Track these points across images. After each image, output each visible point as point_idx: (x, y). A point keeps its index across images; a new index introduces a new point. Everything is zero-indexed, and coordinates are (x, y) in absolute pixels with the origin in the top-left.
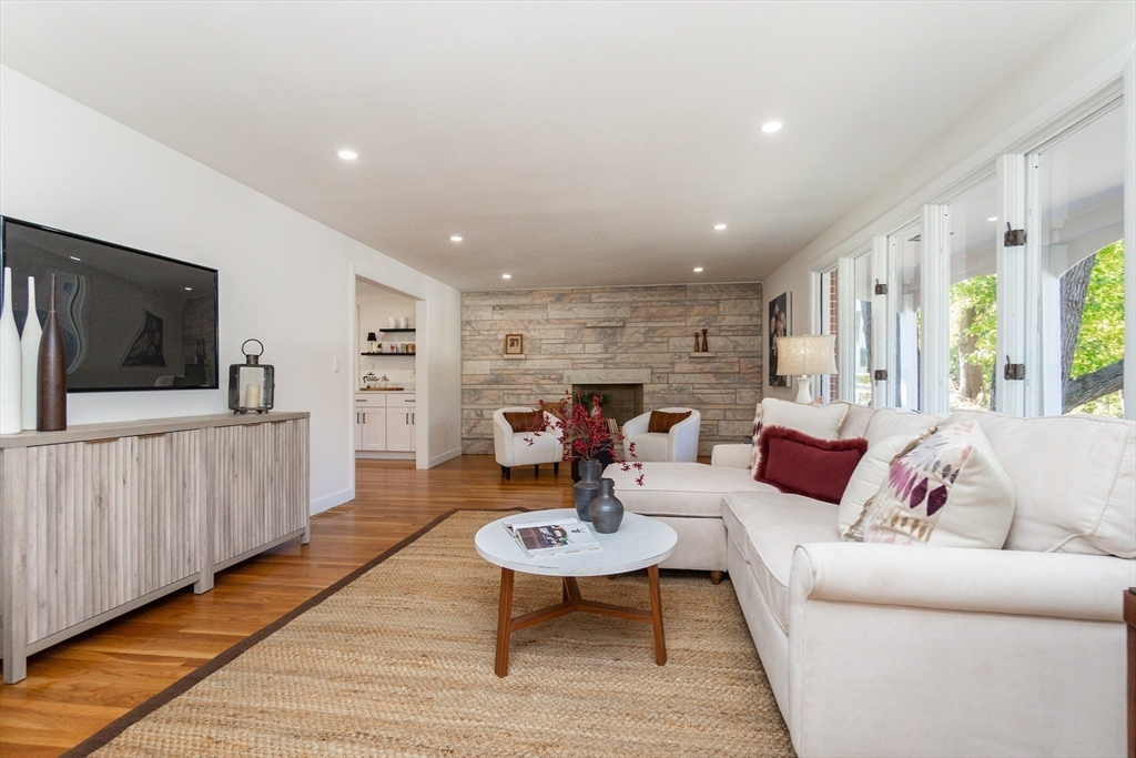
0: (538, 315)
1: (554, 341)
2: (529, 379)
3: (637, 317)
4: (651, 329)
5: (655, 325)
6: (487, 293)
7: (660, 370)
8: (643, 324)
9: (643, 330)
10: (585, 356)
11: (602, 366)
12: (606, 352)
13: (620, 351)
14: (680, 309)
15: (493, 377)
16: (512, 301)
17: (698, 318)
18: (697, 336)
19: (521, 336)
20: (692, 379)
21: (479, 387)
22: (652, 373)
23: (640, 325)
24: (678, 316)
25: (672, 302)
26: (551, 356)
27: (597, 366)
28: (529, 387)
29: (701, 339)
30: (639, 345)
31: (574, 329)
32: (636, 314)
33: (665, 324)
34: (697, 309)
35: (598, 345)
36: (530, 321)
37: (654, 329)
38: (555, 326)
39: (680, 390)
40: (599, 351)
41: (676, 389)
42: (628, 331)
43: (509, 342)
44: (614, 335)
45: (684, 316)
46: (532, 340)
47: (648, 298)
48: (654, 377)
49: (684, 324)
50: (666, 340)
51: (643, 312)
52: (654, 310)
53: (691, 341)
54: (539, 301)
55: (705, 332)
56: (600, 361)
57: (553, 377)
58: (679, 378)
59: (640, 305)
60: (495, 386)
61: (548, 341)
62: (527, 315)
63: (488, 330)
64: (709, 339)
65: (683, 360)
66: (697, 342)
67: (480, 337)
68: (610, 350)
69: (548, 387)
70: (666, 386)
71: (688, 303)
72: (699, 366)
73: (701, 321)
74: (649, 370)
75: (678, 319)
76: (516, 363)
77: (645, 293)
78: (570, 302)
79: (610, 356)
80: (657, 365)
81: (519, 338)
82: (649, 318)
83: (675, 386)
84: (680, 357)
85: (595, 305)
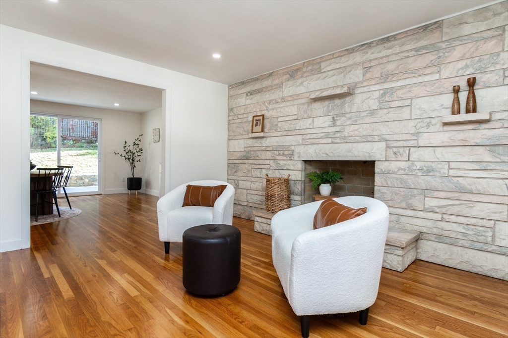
1: (288, 118)
2: (269, 155)
3: (370, 79)
4: (385, 92)
5: (393, 85)
6: (243, 83)
7: (396, 144)
8: (378, 87)
9: (377, 94)
10: (313, 131)
11: (330, 140)
12: (334, 125)
13: (349, 122)
14: (431, 57)
15: (244, 153)
16: (258, 86)
17: (461, 64)
18: (456, 90)
19: (263, 116)
20: (448, 154)
21: (237, 162)
22: (388, 147)
23: (372, 88)
24: (427, 67)
25: (416, 50)
26: (285, 133)
27: (325, 141)
28: (268, 162)
29: (463, 96)
30: (372, 113)
31: (304, 104)
32: (368, 75)
33: (408, 82)
34: (458, 52)
35: (327, 118)
36: (270, 102)
37: (392, 91)
38: (288, 104)
39: (428, 171)
40: (327, 124)
41: (421, 169)
42: (358, 99)
43: (255, 122)
44: (342, 105)
45: (437, 65)
46: (272, 118)
47: (384, 53)
48: (390, 153)
49: (436, 77)
50: (408, 102)
51: (376, 72)
52: (391, 67)
53: (449, 99)
54: (277, 82)
55: (472, 83)
56: (328, 135)
57: (286, 153)
58: (427, 154)
59: (373, 63)
60: (246, 161)
61: (283, 119)
62: (267, 97)
63: (243, 114)
64: (479, 93)
65: (432, 129)
66: (457, 100)
67: (238, 121)
68: (338, 123)
69: (281, 163)
70: (403, 165)
71: (444, 45)
72: (461, 136)
73: (467, 66)
74: (383, 144)
75: (427, 71)
76: (260, 140)
77: (381, 47)
78: (302, 77)
79: (338, 129)
80: (396, 137)
82: (386, 78)
83: (419, 165)
84: (428, 125)
85: (324, 75)
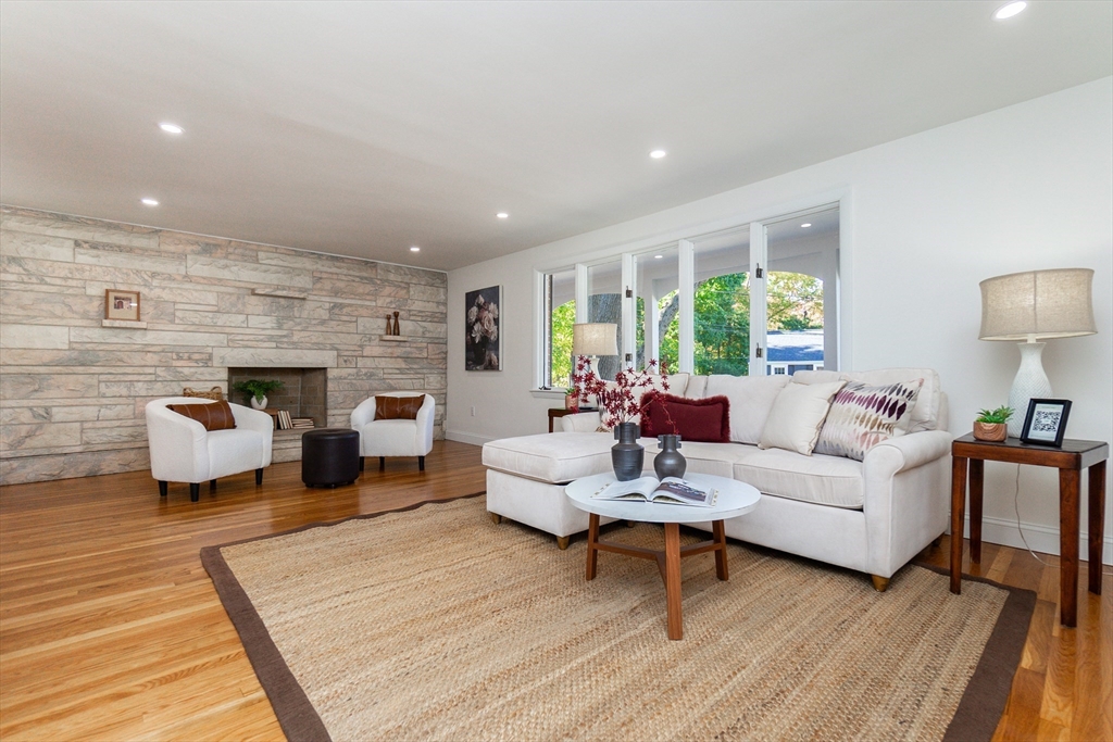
0: (170, 268)
1: (197, 308)
2: (151, 359)
3: (321, 290)
4: (335, 306)
5: (340, 301)
6: (64, 218)
7: (345, 353)
8: (328, 299)
9: (327, 306)
10: (248, 331)
11: (274, 345)
12: (280, 328)
13: (299, 328)
14: (369, 288)
15: (74, 354)
16: (117, 238)
17: (388, 300)
18: (388, 318)
19: (138, 294)
20: (383, 363)
21: (42, 370)
22: (338, 356)
23: (323, 299)
24: (368, 294)
25: (361, 278)
26: (192, 328)
27: (266, 345)
28: (151, 370)
29: (392, 321)
30: (323, 322)
31: (232, 294)
32: (318, 286)
33: (353, 302)
34: (388, 290)
35: (269, 318)
36: (154, 275)
37: (342, 306)
38: (199, 287)
39: (370, 376)
40: (268, 325)
41: (365, 374)
42: (309, 305)
43: (112, 302)
44: (291, 307)
45: (375, 295)
46: (158, 302)
47: (334, 270)
48: (341, 360)
49: (374, 304)
50: (354, 319)
51: (328, 285)
52: (341, 285)
53: (383, 323)
54: (172, 248)
55: (396, 315)
56: (271, 338)
57: (196, 356)
58: (369, 362)
59: (324, 276)
60: (80, 370)
61: (187, 307)
62: (148, 265)
63: (66, 279)
64: (400, 322)
65: (373, 343)
66: (389, 324)
67: (44, 288)
68: (285, 326)
69: (186, 371)
70: (355, 370)
71: (379, 282)
72: (389, 350)
73: (391, 302)
74: (335, 353)
75: (368, 298)
76: (128, 333)
77: (330, 263)
78: (226, 258)
79: (285, 333)
80: (345, 347)
81: (134, 297)
82: (336, 292)
83: (364, 371)
84: (370, 340)
85: (264, 267)
